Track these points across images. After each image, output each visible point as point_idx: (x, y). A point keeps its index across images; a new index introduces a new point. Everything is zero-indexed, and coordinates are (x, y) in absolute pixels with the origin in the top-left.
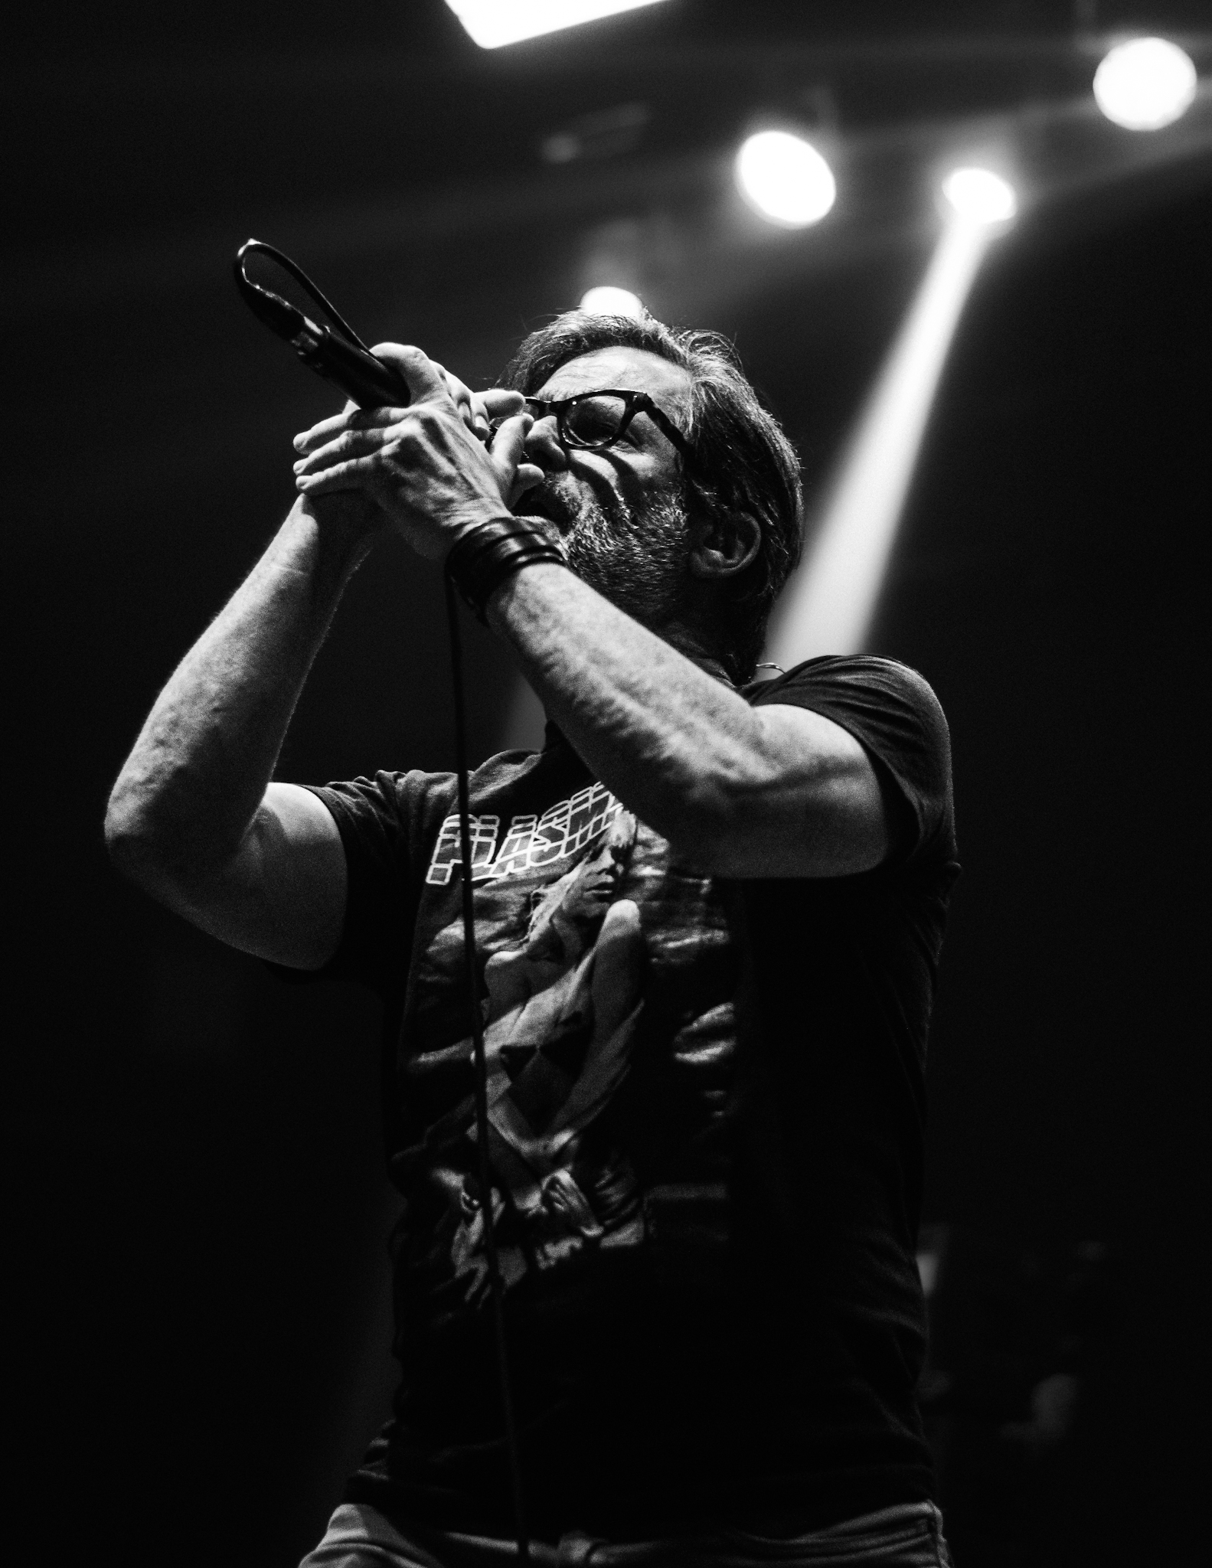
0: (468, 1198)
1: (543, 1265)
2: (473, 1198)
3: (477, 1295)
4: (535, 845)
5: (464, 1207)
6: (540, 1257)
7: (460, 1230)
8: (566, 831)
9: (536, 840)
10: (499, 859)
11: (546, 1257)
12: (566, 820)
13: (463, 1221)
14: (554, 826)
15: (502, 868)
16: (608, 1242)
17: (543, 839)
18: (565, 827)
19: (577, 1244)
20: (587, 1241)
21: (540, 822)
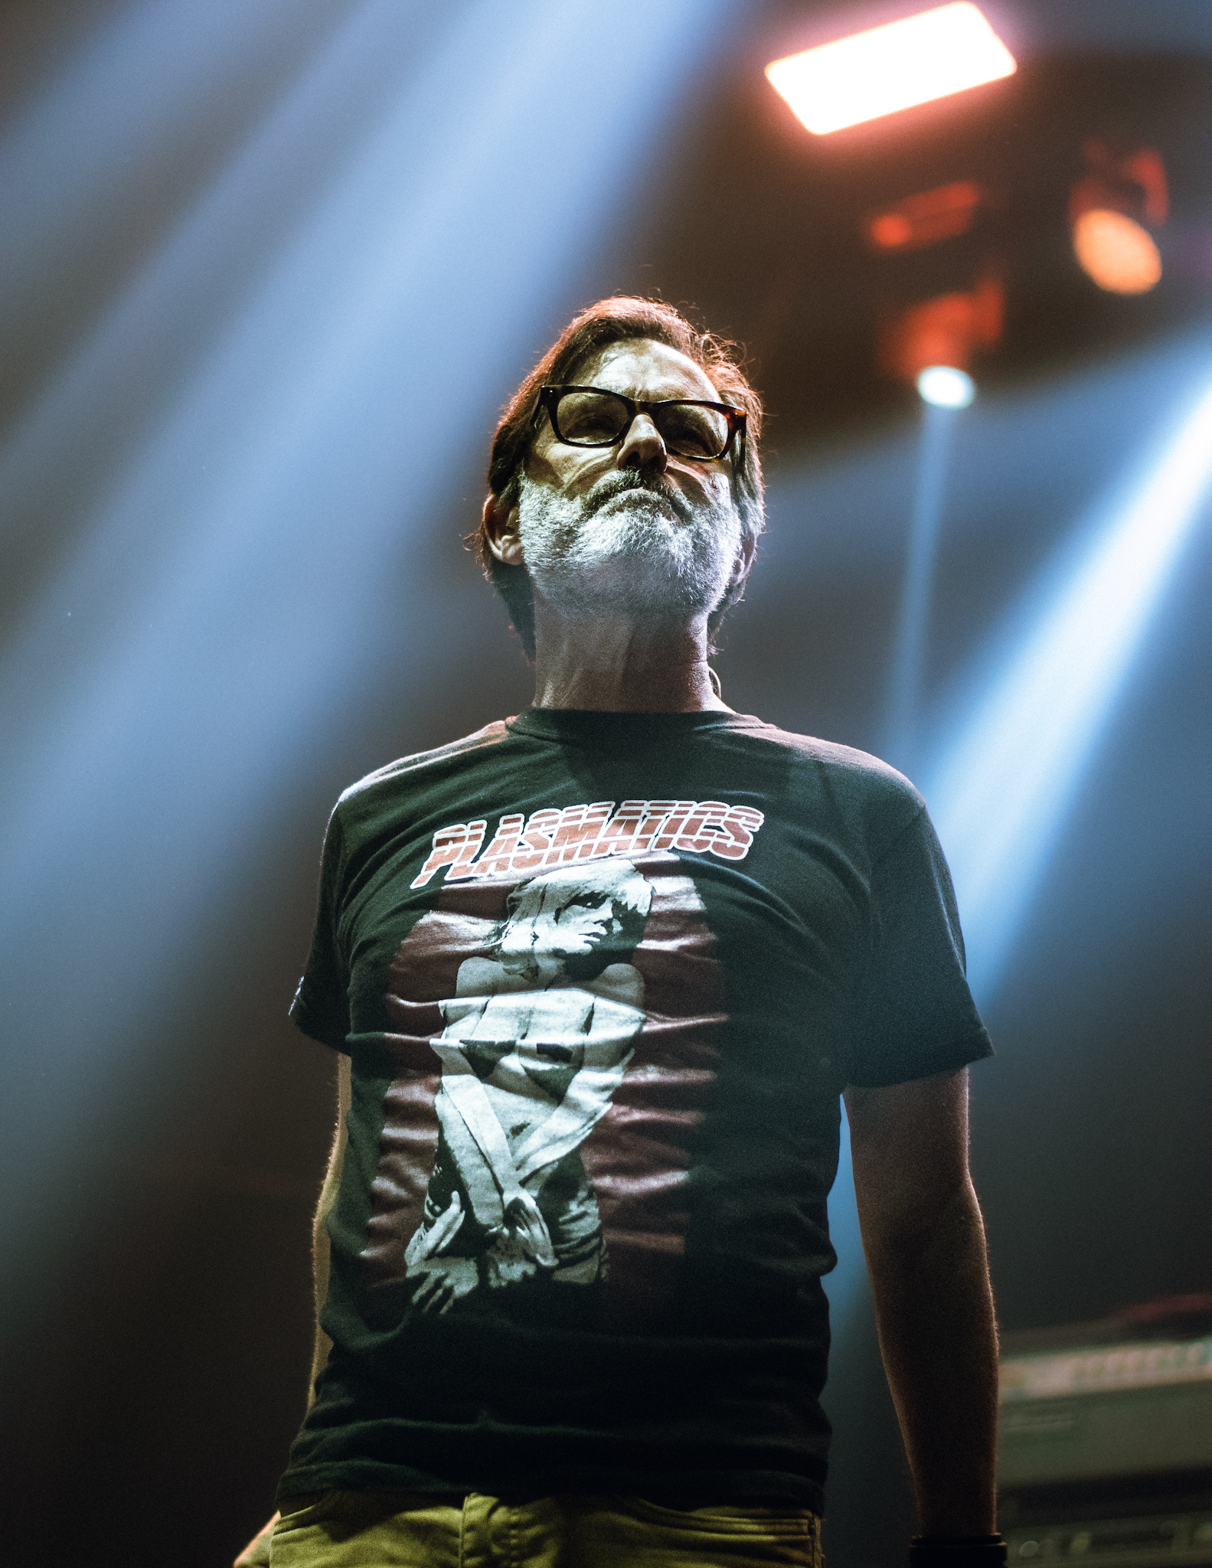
0: (431, 1203)
1: (494, 1283)
2: (436, 1203)
3: (424, 1299)
4: (518, 851)
5: (427, 1212)
6: (492, 1275)
7: (419, 1232)
8: (551, 841)
9: (521, 844)
10: (482, 858)
11: (498, 1276)
12: (553, 830)
13: (422, 1225)
14: (540, 833)
15: (484, 868)
16: (562, 1276)
17: (527, 845)
18: (551, 836)
19: (531, 1270)
20: (540, 1269)
21: (528, 824)
